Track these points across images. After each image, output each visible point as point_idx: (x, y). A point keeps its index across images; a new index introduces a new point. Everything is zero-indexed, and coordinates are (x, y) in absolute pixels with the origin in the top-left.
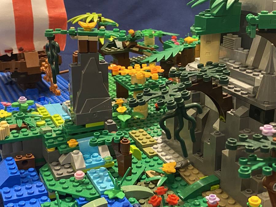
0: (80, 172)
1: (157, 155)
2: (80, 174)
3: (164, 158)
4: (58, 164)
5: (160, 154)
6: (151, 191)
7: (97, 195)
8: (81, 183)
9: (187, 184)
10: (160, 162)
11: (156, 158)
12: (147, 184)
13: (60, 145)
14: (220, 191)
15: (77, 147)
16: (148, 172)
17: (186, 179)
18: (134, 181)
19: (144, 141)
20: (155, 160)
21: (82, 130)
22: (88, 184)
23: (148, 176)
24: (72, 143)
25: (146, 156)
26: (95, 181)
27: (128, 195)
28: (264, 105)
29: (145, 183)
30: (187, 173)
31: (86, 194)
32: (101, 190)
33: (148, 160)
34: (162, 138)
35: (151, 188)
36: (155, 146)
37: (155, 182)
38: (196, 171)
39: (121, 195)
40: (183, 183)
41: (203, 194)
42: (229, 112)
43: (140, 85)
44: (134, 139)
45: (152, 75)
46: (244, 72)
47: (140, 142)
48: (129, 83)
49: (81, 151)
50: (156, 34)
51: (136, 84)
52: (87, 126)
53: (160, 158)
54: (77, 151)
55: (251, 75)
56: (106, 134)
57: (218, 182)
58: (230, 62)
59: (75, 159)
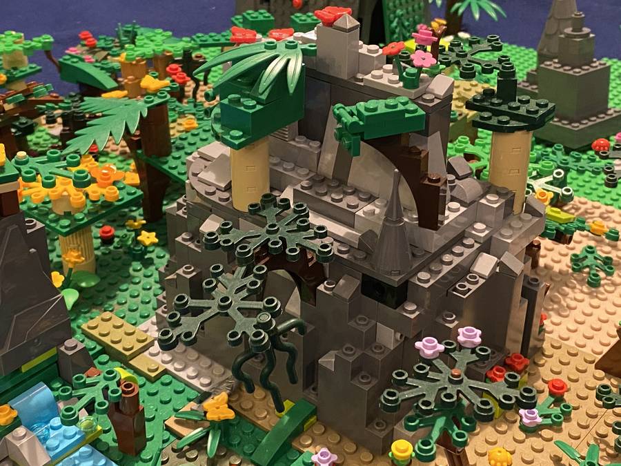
1: (166, 372)
3: (182, 375)
5: (170, 367)
10: (179, 386)
11: (166, 379)
12: (179, 452)
14: (322, 429)
15: (16, 423)
16: (171, 423)
19: (125, 343)
20: (165, 385)
21: (17, 379)
25: (145, 379)
28: (392, 278)
29: (174, 451)
30: (247, 405)
33: (152, 388)
35: (192, 460)
36: (152, 350)
38: (261, 393)
42: (321, 288)
43: (79, 216)
44: (99, 342)
45: (104, 191)
46: (327, 199)
47: (119, 347)
48: (52, 216)
49: (30, 428)
50: (37, 42)
51: (68, 215)
52: (24, 369)
53: (175, 377)
54: (21, 431)
55: (343, 205)
56: (85, 385)
57: (314, 412)
58: (286, 169)
59: (25, 453)
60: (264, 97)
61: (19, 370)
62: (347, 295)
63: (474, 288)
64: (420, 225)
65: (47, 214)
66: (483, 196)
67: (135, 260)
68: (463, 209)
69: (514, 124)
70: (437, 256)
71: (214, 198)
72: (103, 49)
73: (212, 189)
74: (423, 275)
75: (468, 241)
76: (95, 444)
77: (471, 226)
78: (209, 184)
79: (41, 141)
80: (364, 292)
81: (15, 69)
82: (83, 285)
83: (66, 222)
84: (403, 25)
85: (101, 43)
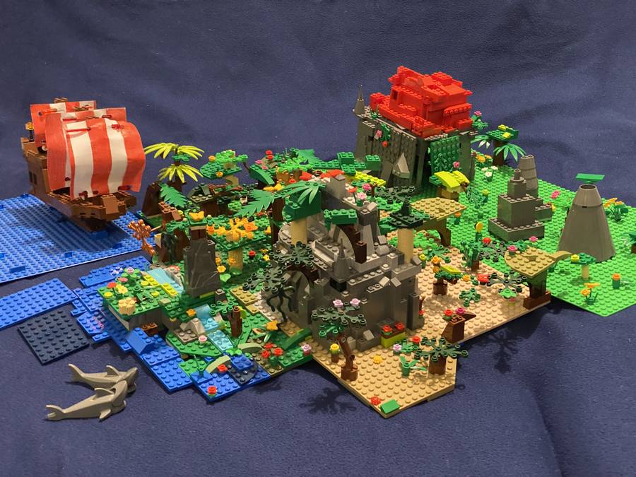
0: (203, 337)
1: (259, 312)
2: (202, 339)
3: (265, 315)
4: (181, 331)
5: (261, 311)
6: (259, 346)
7: (220, 353)
8: (205, 345)
9: (288, 337)
10: (263, 318)
11: (259, 315)
12: (255, 340)
13: (181, 315)
14: (312, 340)
15: (195, 316)
16: (255, 330)
17: (286, 332)
18: (245, 339)
19: (246, 299)
20: (258, 317)
21: (198, 300)
22: (210, 345)
23: (255, 334)
24: (190, 312)
25: (250, 314)
26: (216, 343)
27: (244, 351)
29: (254, 340)
30: (286, 328)
31: (211, 353)
32: (223, 350)
33: (252, 317)
34: (262, 294)
35: (259, 343)
36: (256, 303)
37: (262, 338)
38: (293, 325)
39: (239, 352)
40: (284, 337)
41: (300, 344)
42: (316, 282)
43: (236, 243)
44: (236, 298)
45: (247, 234)
46: (326, 247)
47: (242, 300)
48: (225, 242)
49: (200, 319)
50: (240, 158)
51: (232, 242)
52: (201, 297)
53: (262, 315)
54: (196, 319)
55: (331, 250)
56: (221, 305)
57: (311, 334)
58: (316, 233)
59: (196, 327)
60: (301, 203)
61: (199, 297)
62: (323, 285)
63: (376, 289)
64: (356, 261)
65: (223, 241)
66: (389, 253)
67: (261, 267)
68: (378, 257)
69: (403, 225)
70: (362, 275)
71: (286, 242)
72: (276, 161)
73: (285, 238)
74: (353, 281)
75: (379, 271)
76: (223, 331)
77: (382, 265)
78: (285, 235)
79: (236, 206)
80: (331, 285)
81: (229, 169)
82: (234, 273)
83: (230, 245)
84: (443, 162)
85: (276, 158)
